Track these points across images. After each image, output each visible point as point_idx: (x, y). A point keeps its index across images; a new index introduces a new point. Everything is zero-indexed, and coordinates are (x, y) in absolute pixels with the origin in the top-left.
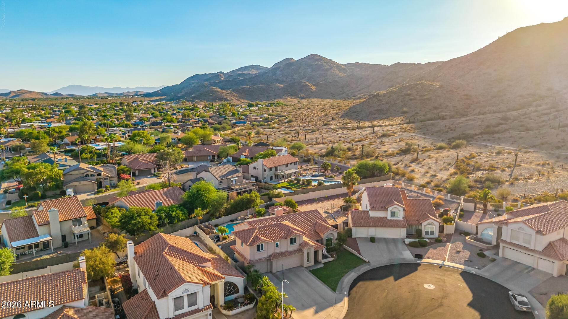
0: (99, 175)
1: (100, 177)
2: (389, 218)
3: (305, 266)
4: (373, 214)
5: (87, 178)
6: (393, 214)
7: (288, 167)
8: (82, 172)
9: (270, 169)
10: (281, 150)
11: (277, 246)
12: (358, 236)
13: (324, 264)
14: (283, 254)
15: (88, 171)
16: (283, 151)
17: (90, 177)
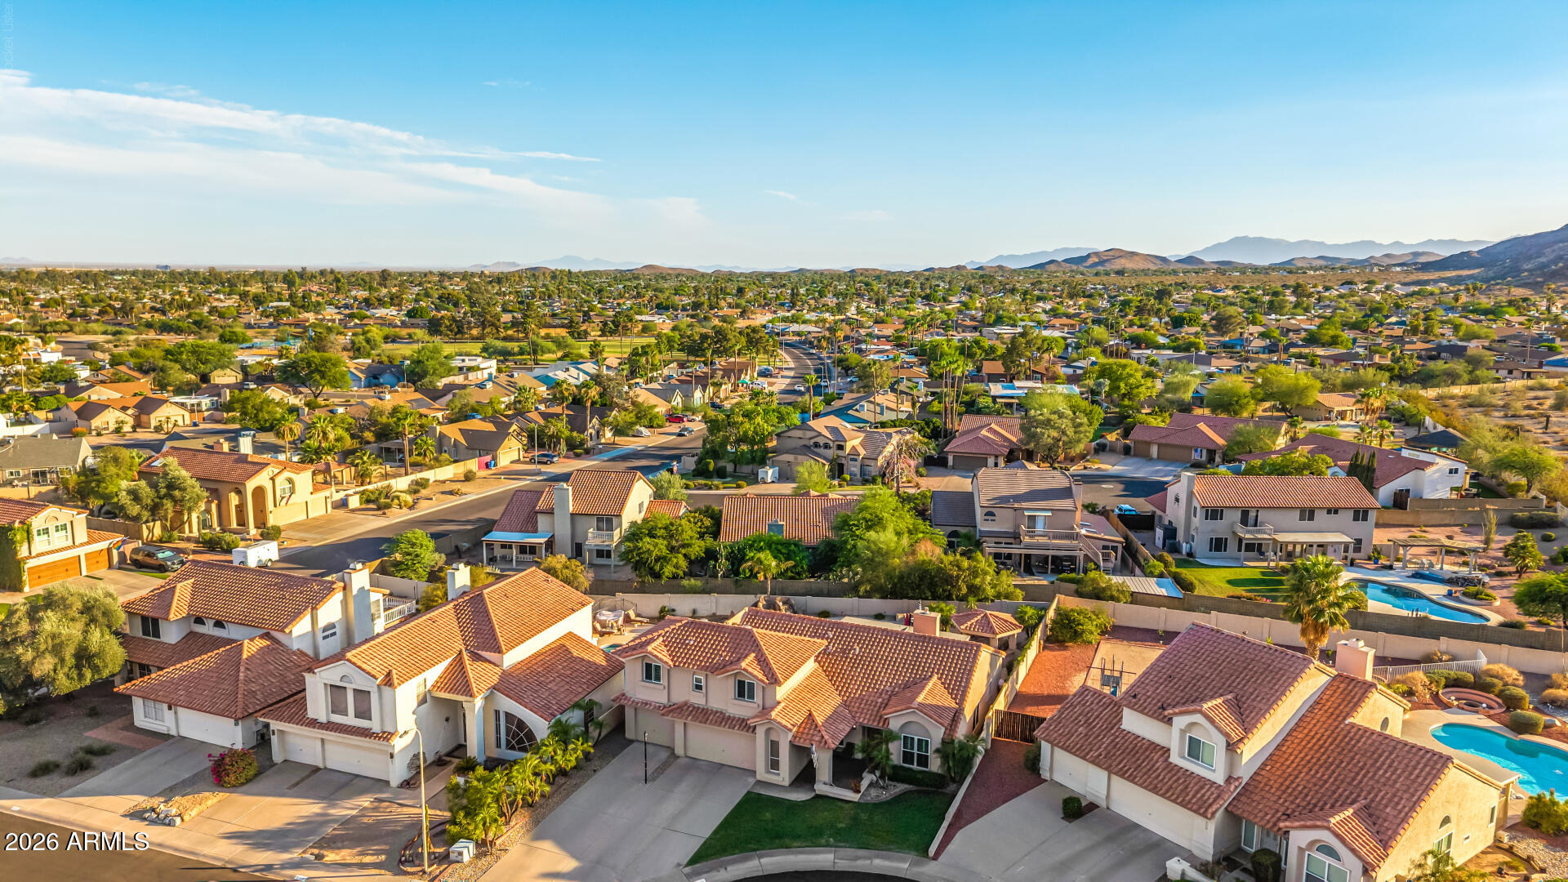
0: (841, 448)
1: (840, 453)
2: (1175, 759)
3: (759, 777)
4: (1134, 723)
5: (816, 450)
6: (1194, 749)
7: (1311, 518)
8: (810, 434)
9: (1214, 513)
10: (1422, 466)
11: (699, 687)
12: (1057, 778)
13: (818, 797)
14: (704, 715)
15: (820, 434)
16: (1429, 471)
17: (821, 451)
